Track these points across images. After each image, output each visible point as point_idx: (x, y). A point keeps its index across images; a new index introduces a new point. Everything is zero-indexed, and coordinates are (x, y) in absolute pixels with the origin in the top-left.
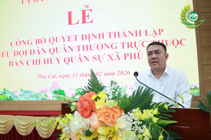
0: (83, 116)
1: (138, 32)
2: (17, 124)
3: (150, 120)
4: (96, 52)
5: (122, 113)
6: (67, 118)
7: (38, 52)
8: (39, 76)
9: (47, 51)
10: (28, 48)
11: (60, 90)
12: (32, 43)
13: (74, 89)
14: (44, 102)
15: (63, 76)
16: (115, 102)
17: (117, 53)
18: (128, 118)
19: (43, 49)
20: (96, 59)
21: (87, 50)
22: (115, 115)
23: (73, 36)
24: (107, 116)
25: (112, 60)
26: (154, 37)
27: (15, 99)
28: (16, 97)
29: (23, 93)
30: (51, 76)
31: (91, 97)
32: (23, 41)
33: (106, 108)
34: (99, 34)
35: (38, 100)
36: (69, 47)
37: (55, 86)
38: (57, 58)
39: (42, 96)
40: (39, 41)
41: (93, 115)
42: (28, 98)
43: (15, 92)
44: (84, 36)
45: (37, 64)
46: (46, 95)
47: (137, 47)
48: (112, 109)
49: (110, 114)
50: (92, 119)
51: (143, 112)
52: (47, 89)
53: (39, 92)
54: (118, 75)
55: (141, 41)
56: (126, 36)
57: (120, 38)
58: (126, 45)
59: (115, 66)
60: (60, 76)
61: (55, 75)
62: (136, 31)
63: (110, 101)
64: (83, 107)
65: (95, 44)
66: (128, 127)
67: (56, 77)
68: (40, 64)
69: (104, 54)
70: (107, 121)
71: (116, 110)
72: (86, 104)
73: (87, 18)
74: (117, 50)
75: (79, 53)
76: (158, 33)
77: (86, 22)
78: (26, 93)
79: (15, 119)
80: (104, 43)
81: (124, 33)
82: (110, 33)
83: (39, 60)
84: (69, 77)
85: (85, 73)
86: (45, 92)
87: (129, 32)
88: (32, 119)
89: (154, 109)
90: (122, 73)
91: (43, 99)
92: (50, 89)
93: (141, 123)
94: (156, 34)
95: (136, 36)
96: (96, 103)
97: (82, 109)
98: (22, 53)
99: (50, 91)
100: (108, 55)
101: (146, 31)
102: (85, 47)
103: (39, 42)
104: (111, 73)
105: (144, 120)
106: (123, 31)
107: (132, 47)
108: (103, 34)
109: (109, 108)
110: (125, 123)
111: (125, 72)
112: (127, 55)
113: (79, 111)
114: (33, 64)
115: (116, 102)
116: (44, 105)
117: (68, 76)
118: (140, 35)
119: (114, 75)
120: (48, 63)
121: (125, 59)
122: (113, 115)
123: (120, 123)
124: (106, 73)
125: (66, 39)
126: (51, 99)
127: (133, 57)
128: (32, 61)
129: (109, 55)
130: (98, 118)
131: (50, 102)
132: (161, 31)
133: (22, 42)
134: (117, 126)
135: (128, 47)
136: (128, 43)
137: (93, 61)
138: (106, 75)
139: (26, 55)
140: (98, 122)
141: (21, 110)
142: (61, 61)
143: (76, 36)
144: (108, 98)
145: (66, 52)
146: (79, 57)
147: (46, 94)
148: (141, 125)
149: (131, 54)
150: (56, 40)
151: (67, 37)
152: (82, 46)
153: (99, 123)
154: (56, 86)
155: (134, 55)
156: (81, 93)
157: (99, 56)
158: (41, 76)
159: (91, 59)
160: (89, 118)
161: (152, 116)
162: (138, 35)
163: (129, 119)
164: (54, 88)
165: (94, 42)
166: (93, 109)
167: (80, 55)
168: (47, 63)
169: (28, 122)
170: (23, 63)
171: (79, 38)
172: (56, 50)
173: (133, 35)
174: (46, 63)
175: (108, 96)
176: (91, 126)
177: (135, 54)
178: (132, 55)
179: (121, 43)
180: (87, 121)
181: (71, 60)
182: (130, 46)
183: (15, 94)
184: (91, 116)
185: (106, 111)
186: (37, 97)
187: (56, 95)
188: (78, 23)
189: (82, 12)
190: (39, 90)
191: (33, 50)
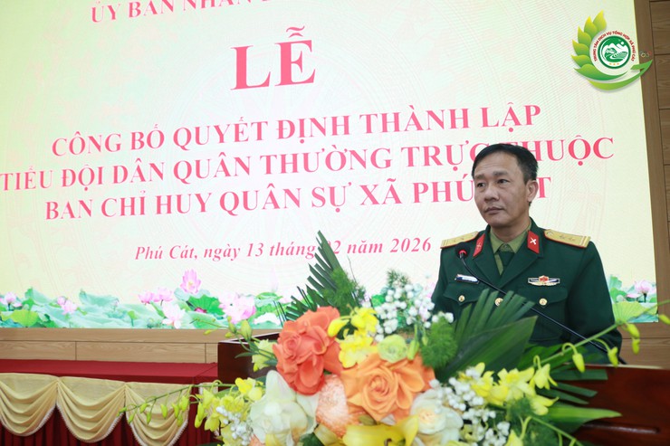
0: (295, 389)
1: (459, 114)
2: (67, 404)
3: (525, 406)
4: (323, 178)
5: (430, 379)
6: (240, 393)
7: (137, 174)
8: (141, 250)
9: (168, 172)
10: (107, 160)
11: (204, 297)
12: (119, 147)
13: (250, 296)
14: (153, 334)
15: (216, 252)
16: (408, 342)
17: (390, 180)
18: (449, 397)
19: (153, 165)
20: (323, 200)
21: (295, 170)
22: (406, 388)
23: (249, 124)
24: (378, 390)
25: (375, 202)
26: (511, 130)
27: (63, 324)
28: (67, 317)
29: (89, 305)
30: (177, 253)
31: (324, 324)
32: (92, 138)
33: (377, 362)
34: (334, 119)
35: (135, 328)
36: (238, 160)
37: (190, 284)
38: (198, 196)
39: (149, 317)
40: (142, 140)
41: (329, 384)
42: (103, 322)
43: (62, 300)
44: (286, 126)
45: (133, 213)
46: (161, 313)
47: (454, 161)
48: (398, 367)
49: (390, 381)
50: (325, 399)
51: (499, 378)
52: (163, 294)
53: (139, 302)
54: (392, 251)
55: (467, 142)
56: (419, 128)
57: (401, 133)
58: (419, 157)
59: (384, 223)
60: (207, 253)
61: (192, 250)
62: (453, 112)
63: (389, 339)
64: (295, 358)
65: (321, 151)
66: (448, 428)
67: (193, 255)
68: (142, 213)
69: (350, 184)
70: (377, 408)
71: (408, 370)
72: (308, 346)
73: (295, 67)
74: (389, 173)
75: (269, 178)
76: (522, 116)
77: (293, 80)
78: (96, 306)
79: (60, 389)
80: (349, 149)
81: (413, 117)
82: (369, 117)
83: (142, 199)
84: (235, 256)
85: (286, 245)
86: (159, 303)
87: (431, 113)
88: (116, 388)
89: (536, 369)
90: (405, 245)
91: (150, 326)
92: (175, 293)
93: (493, 414)
94: (517, 123)
95: (453, 126)
96: (343, 344)
97: (294, 367)
98: (86, 177)
99: (175, 299)
100: (361, 189)
101: (485, 111)
102: (289, 159)
103: (142, 144)
104: (371, 245)
106: (411, 110)
107: (438, 163)
108: (346, 118)
109: (386, 364)
110: (439, 414)
111: (416, 241)
112: (421, 188)
113: (283, 370)
114: (123, 214)
115: (413, 343)
116: (153, 345)
117: (232, 253)
118: (466, 125)
119: (380, 251)
120: (169, 211)
121: (417, 200)
122: (400, 387)
123: (424, 414)
124: (355, 246)
125: (229, 135)
126: (178, 326)
127: (442, 196)
128: (119, 202)
129: (365, 188)
130: (349, 397)
131: (175, 336)
132: (533, 111)
133: (88, 142)
134: (412, 426)
135: (427, 163)
136: (426, 149)
137: (313, 205)
138: (354, 252)
139: (100, 182)
140: (347, 411)
141: (79, 359)
142: (213, 204)
143: (259, 124)
144: (381, 330)
145: (227, 174)
146: (269, 193)
147: (160, 309)
148: (491, 423)
149: (435, 185)
150: (195, 135)
151: (232, 129)
152: (279, 158)
153: (350, 414)
154: (194, 285)
155: (444, 189)
156: (286, 311)
157: (332, 190)
158: (145, 252)
159: (306, 198)
160: (317, 396)
161: (530, 391)
162: (459, 123)
163: (453, 401)
164: (186, 290)
165: (317, 143)
166: (332, 365)
167: (271, 185)
168: (166, 211)
169: (102, 399)
170: (89, 208)
171: (270, 131)
172: (195, 169)
173: (441, 124)
174: (164, 208)
175: (382, 321)
176: (324, 424)
177: (447, 184)
178: (439, 189)
179: (402, 149)
180: (311, 404)
181: (243, 200)
182: (431, 160)
183: (63, 306)
184: (323, 389)
185: (376, 372)
186: (132, 319)
187: (191, 312)
188: (266, 84)
189: (279, 48)
190: (139, 296)
191: (122, 169)
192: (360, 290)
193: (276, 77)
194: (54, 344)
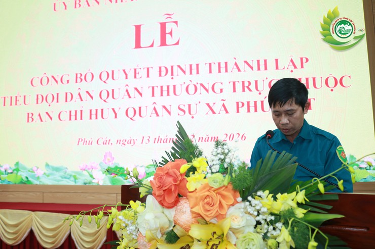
0: (162, 205)
1: (262, 63)
3: (291, 213)
4: (184, 99)
5: (237, 197)
6: (132, 209)
7: (79, 97)
8: (81, 140)
9: (96, 95)
10: (62, 89)
11: (116, 167)
12: (68, 82)
13: (142, 166)
14: (87, 188)
15: (123, 141)
16: (225, 176)
17: (223, 100)
18: (248, 207)
19: (87, 92)
20: (184, 111)
21: (168, 94)
22: (223, 202)
23: (142, 69)
24: (208, 203)
25: (214, 113)
26: (292, 71)
27: (36, 182)
28: (38, 178)
29: (51, 171)
30: (100, 142)
31: (178, 168)
32: (53, 77)
33: (208, 188)
34: (191, 66)
35: (76, 184)
36: (136, 89)
37: (108, 160)
38: (113, 109)
39: (84, 178)
40: (82, 77)
41: (181, 202)
42: (59, 181)
43: (35, 169)
44: (163, 70)
45: (76, 119)
46: (91, 176)
47: (259, 89)
48: (219, 191)
49: (215, 199)
50: (179, 210)
51: (277, 198)
52: (93, 165)
53: (79, 170)
55: (267, 78)
56: (239, 70)
57: (229, 74)
58: (239, 87)
60: (118, 142)
61: (110, 140)
62: (258, 61)
63: (214, 175)
64: (162, 187)
65: (183, 83)
66: (247, 226)
67: (110, 142)
68: (81, 119)
69: (200, 102)
70: (208, 214)
71: (225, 193)
72: (169, 181)
73: (168, 36)
74: (222, 96)
76: (298, 64)
77: (167, 43)
78: (55, 172)
79: (34, 219)
80: (199, 83)
81: (236, 64)
82: (210, 64)
83: (81, 111)
84: (134, 143)
85: (163, 137)
86: (90, 171)
87: (246, 62)
89: (297, 193)
90: (231, 137)
91: (85, 184)
92: (100, 165)
93: (273, 218)
94: (295, 67)
95: (259, 69)
97: (162, 192)
98: (50, 98)
99: (99, 168)
100: (206, 105)
101: (277, 60)
102: (165, 88)
103: (81, 80)
104: (212, 137)
105: (278, 213)
106: (235, 60)
107: (250, 90)
108: (197, 65)
109: (213, 189)
110: (242, 217)
111: (238, 135)
112: (240, 105)
113: (155, 195)
114: (70, 119)
115: (227, 177)
116: (87, 194)
117: (132, 142)
118: (266, 69)
120: (96, 118)
121: (238, 111)
122: (220, 202)
123: (234, 218)
124: (202, 138)
125: (131, 74)
126: (101, 183)
127: (252, 109)
128: (68, 113)
129: (208, 105)
130: (192, 208)
131: (99, 189)
132: (304, 60)
133: (51, 79)
134: (227, 224)
135: (244, 90)
136: (243, 83)
137: (179, 114)
138: (202, 141)
139: (58, 102)
140: (191, 217)
141: (45, 202)
142: (121, 114)
143: (148, 69)
144: (210, 171)
145: (130, 97)
146: (153, 107)
147: (91, 174)
148: (272, 223)
149: (248, 103)
150: (112, 75)
151: (133, 71)
152: (159, 88)
153: (193, 218)
154: (110, 160)
155: (254, 105)
156: (159, 165)
157: (189, 106)
158: (83, 141)
160: (174, 209)
161: (294, 205)
162: (262, 67)
163: (250, 210)
164: (106, 163)
165: (180, 79)
166: (183, 191)
167: (155, 104)
168: (95, 118)
169: (58, 224)
170: (51, 116)
171: (154, 72)
172: (112, 94)
173: (252, 68)
174: (94, 116)
176: (178, 224)
177: (255, 103)
178: (251, 105)
179: (230, 82)
180: (171, 213)
181: (139, 112)
182: (246, 89)
183: (36, 172)
184: (178, 205)
185: (207, 193)
186: (75, 179)
187: (109, 175)
188: (152, 46)
189: (159, 25)
190: (79, 166)
191: (70, 94)
192: (200, 151)
193: (158, 42)
194: (31, 194)
